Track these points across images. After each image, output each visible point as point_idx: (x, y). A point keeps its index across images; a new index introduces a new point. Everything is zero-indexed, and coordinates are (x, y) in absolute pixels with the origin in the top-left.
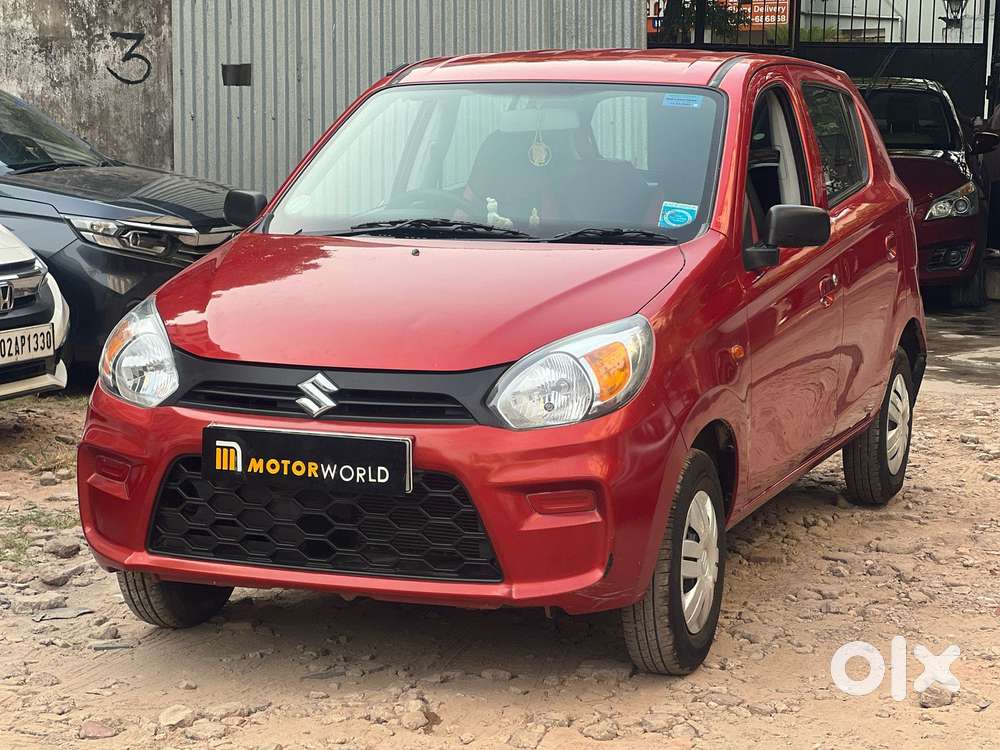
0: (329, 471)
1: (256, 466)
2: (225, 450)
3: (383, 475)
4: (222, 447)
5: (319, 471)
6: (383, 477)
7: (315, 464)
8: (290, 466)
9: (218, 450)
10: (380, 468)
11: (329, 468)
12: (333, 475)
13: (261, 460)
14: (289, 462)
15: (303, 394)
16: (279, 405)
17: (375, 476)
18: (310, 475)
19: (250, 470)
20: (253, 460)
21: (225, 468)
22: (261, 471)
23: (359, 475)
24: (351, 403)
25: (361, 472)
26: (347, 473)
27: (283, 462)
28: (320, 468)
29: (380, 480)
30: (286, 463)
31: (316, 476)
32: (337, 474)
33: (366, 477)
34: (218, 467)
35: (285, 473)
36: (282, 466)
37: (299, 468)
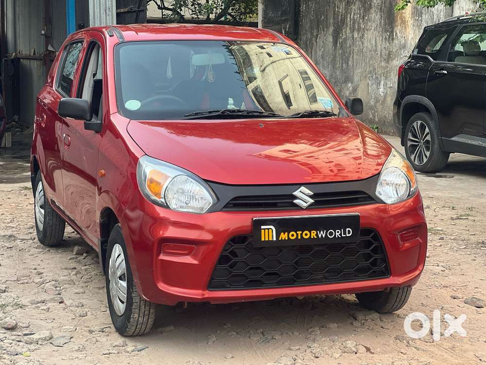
0: (322, 234)
1: (284, 236)
2: (267, 231)
3: (349, 232)
4: (264, 229)
5: (317, 235)
6: (349, 233)
7: (315, 232)
8: (302, 234)
9: (263, 231)
10: (347, 229)
11: (322, 232)
12: (324, 236)
13: (286, 233)
14: (301, 232)
15: (296, 198)
16: (278, 205)
17: (345, 233)
18: (312, 237)
19: (280, 239)
20: (282, 233)
21: (267, 239)
22: (287, 239)
23: (337, 234)
24: (321, 199)
25: (338, 232)
26: (331, 234)
27: (298, 232)
28: (317, 233)
29: (347, 235)
30: (299, 233)
31: (315, 237)
32: (326, 235)
33: (341, 234)
34: (263, 239)
35: (299, 238)
36: (297, 234)
37: (306, 235)
